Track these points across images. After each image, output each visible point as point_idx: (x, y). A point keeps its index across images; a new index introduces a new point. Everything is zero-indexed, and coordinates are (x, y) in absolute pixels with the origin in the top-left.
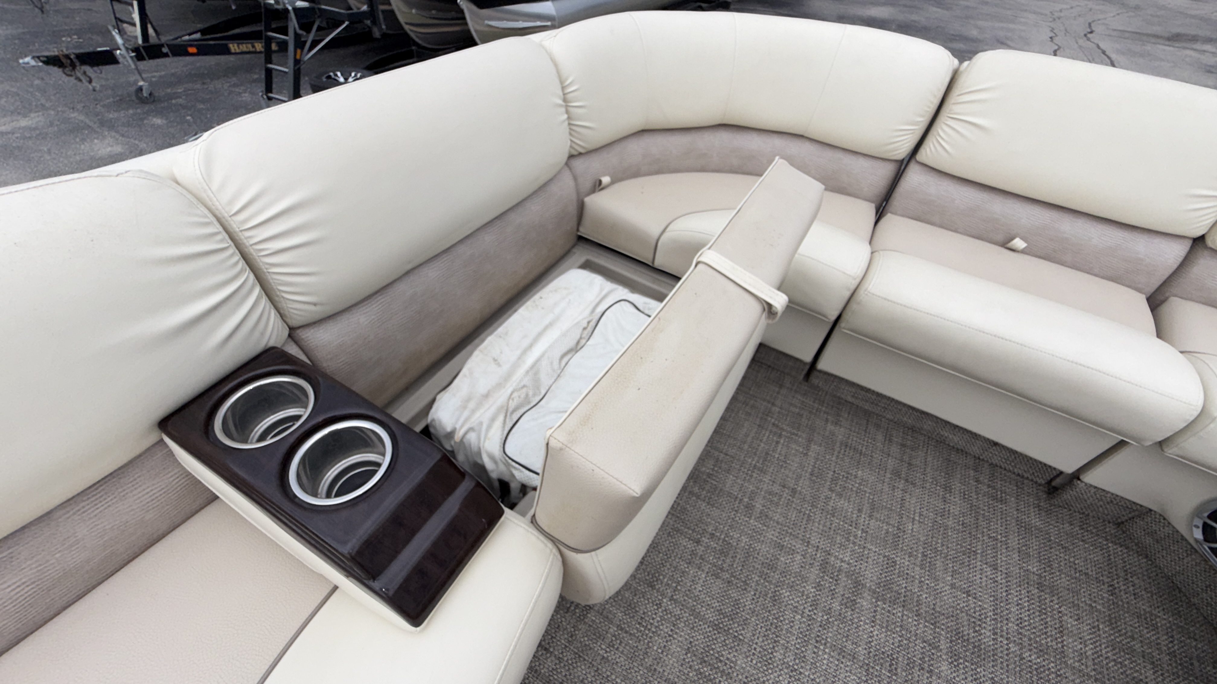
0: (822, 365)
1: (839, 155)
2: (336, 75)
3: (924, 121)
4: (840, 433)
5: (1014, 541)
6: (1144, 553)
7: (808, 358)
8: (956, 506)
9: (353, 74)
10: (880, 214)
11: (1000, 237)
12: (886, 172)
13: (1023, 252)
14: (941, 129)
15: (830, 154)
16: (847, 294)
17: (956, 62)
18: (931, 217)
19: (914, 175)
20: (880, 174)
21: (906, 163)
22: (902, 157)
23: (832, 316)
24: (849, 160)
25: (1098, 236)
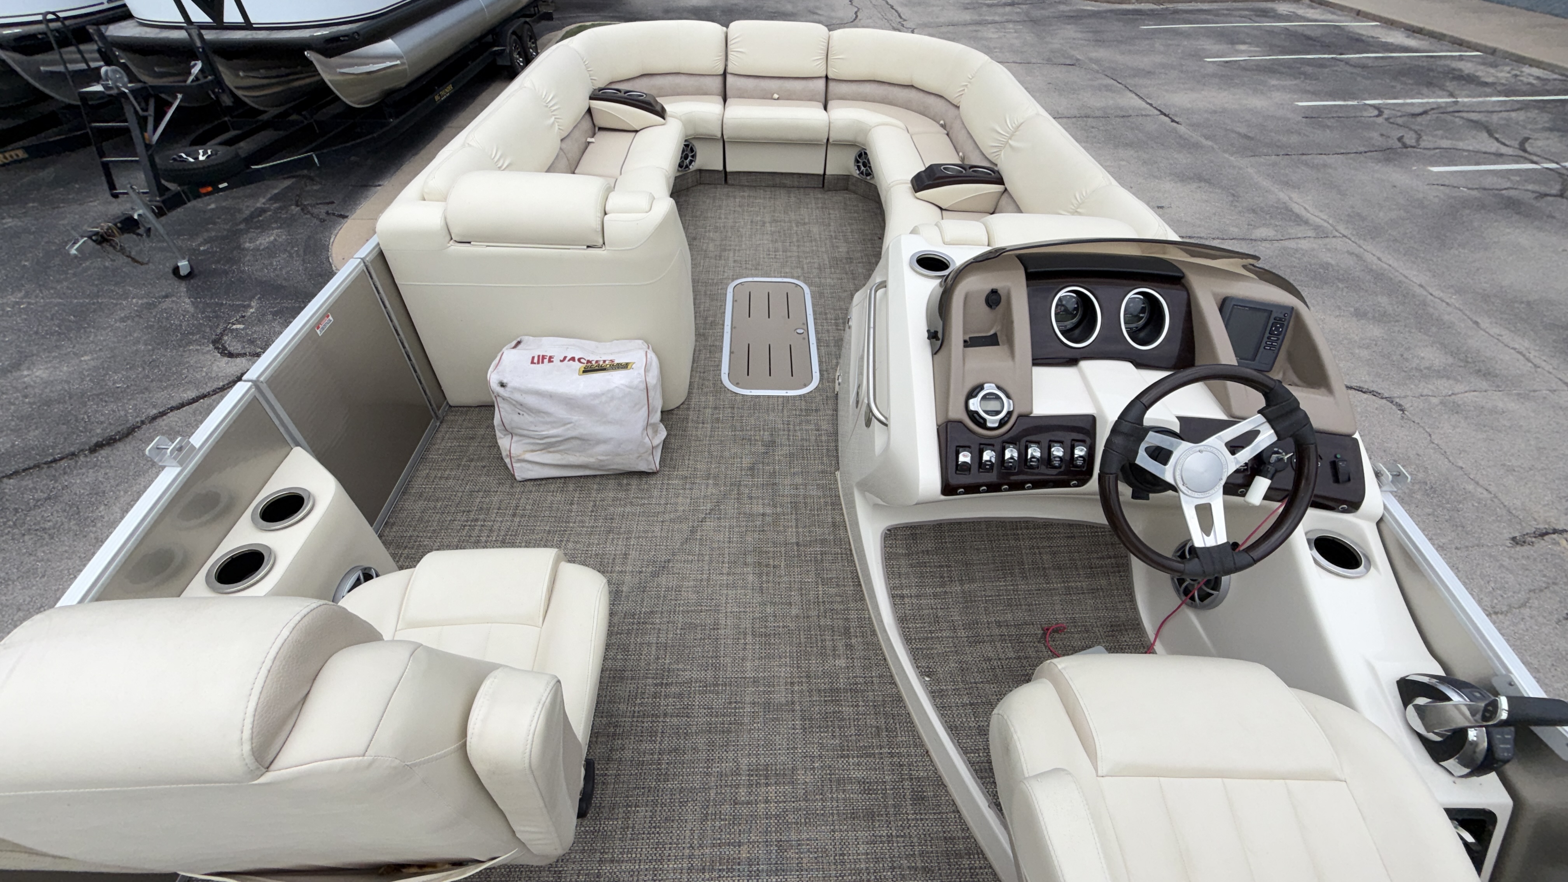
0: (728, 169)
1: (698, 78)
2: (181, 157)
3: (723, 54)
4: (746, 194)
5: (813, 202)
6: (855, 193)
7: (721, 168)
8: (793, 199)
9: (201, 151)
10: (725, 101)
11: (770, 96)
12: (718, 81)
13: (778, 99)
14: (730, 57)
15: (693, 79)
16: (720, 122)
17: (725, 29)
18: (744, 95)
19: (730, 79)
20: (717, 82)
21: (724, 75)
22: (722, 72)
23: (719, 135)
24: (702, 79)
25: (798, 85)
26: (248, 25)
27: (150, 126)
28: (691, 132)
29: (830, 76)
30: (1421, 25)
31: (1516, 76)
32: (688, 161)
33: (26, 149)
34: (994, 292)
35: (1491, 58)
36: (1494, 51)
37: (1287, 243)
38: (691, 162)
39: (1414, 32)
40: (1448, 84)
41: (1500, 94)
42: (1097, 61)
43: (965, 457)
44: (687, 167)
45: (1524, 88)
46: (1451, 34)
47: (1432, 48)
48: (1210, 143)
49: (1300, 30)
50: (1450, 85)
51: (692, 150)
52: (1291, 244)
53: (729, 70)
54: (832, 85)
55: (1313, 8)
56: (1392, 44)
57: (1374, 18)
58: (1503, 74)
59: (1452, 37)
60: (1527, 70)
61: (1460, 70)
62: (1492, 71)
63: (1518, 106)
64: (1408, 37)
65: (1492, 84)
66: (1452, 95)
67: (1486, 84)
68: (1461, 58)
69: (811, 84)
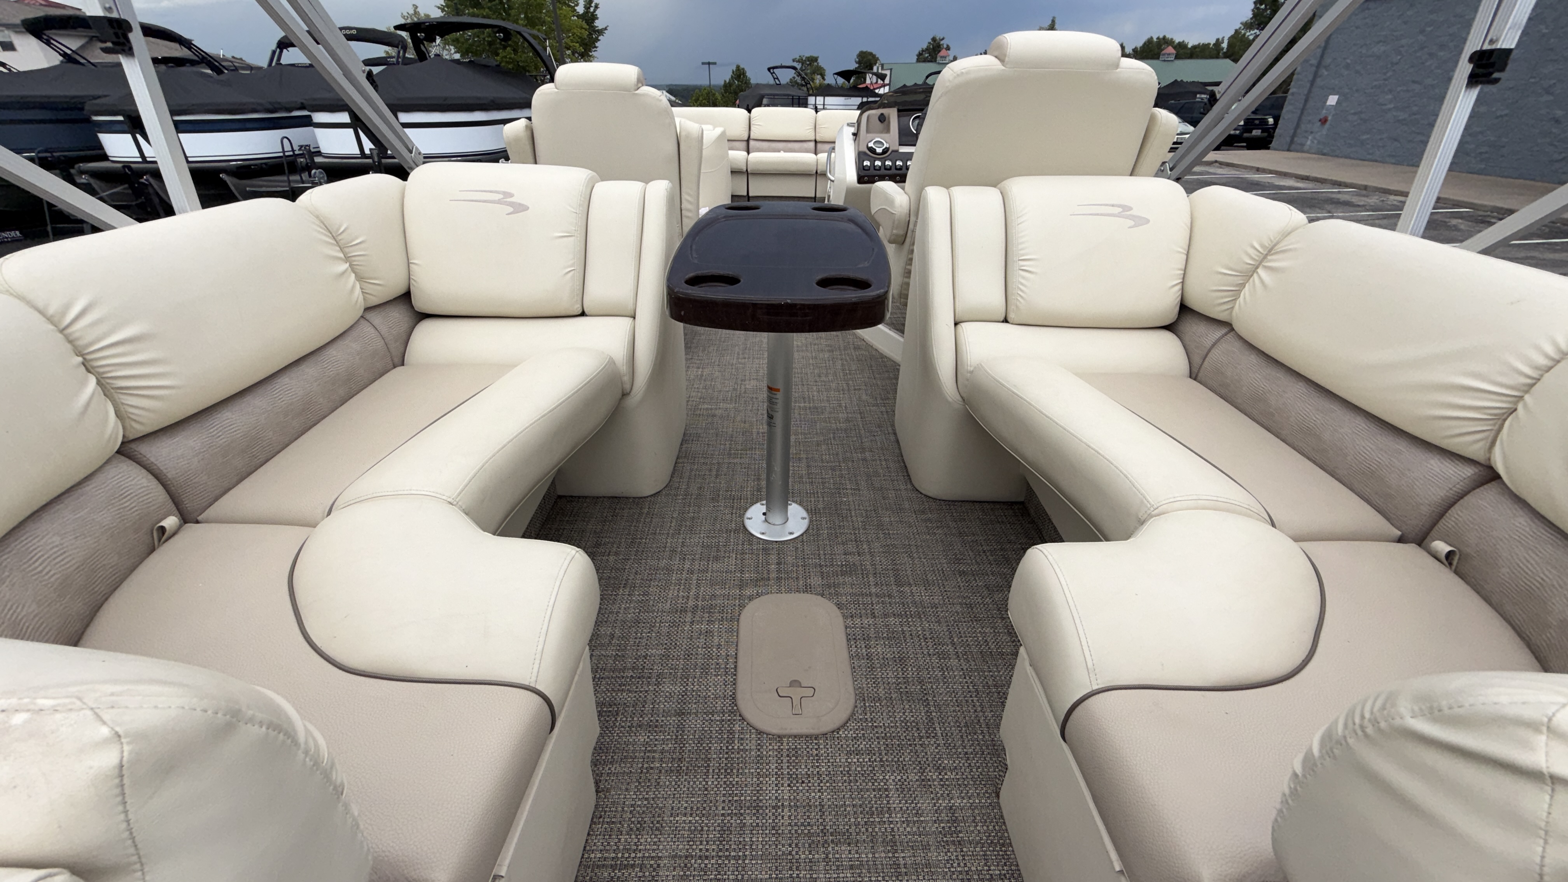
0: (751, 194)
3: (748, 127)
7: (745, 194)
10: (748, 152)
11: (778, 151)
12: (744, 144)
13: (784, 152)
14: (752, 128)
16: (746, 163)
17: (749, 113)
18: (761, 151)
19: (752, 143)
21: (748, 141)
22: (747, 137)
23: (746, 171)
24: (732, 142)
25: (797, 145)
29: (818, 139)
30: (1308, 174)
31: (1383, 201)
34: (882, 114)
35: (1364, 192)
36: (1366, 188)
39: (1303, 179)
40: (1326, 206)
41: (1368, 210)
43: (867, 163)
45: (1389, 207)
46: (1330, 178)
47: (1315, 187)
49: (1209, 179)
50: (1329, 207)
53: (752, 137)
54: (819, 145)
55: (1221, 168)
56: (1284, 186)
57: (1271, 172)
58: (1373, 200)
59: (1332, 180)
60: (1392, 197)
61: (1338, 199)
62: (1363, 198)
63: (1381, 217)
64: (1298, 182)
65: (1363, 206)
66: (1329, 212)
67: (1359, 206)
68: (1339, 192)
69: (805, 145)
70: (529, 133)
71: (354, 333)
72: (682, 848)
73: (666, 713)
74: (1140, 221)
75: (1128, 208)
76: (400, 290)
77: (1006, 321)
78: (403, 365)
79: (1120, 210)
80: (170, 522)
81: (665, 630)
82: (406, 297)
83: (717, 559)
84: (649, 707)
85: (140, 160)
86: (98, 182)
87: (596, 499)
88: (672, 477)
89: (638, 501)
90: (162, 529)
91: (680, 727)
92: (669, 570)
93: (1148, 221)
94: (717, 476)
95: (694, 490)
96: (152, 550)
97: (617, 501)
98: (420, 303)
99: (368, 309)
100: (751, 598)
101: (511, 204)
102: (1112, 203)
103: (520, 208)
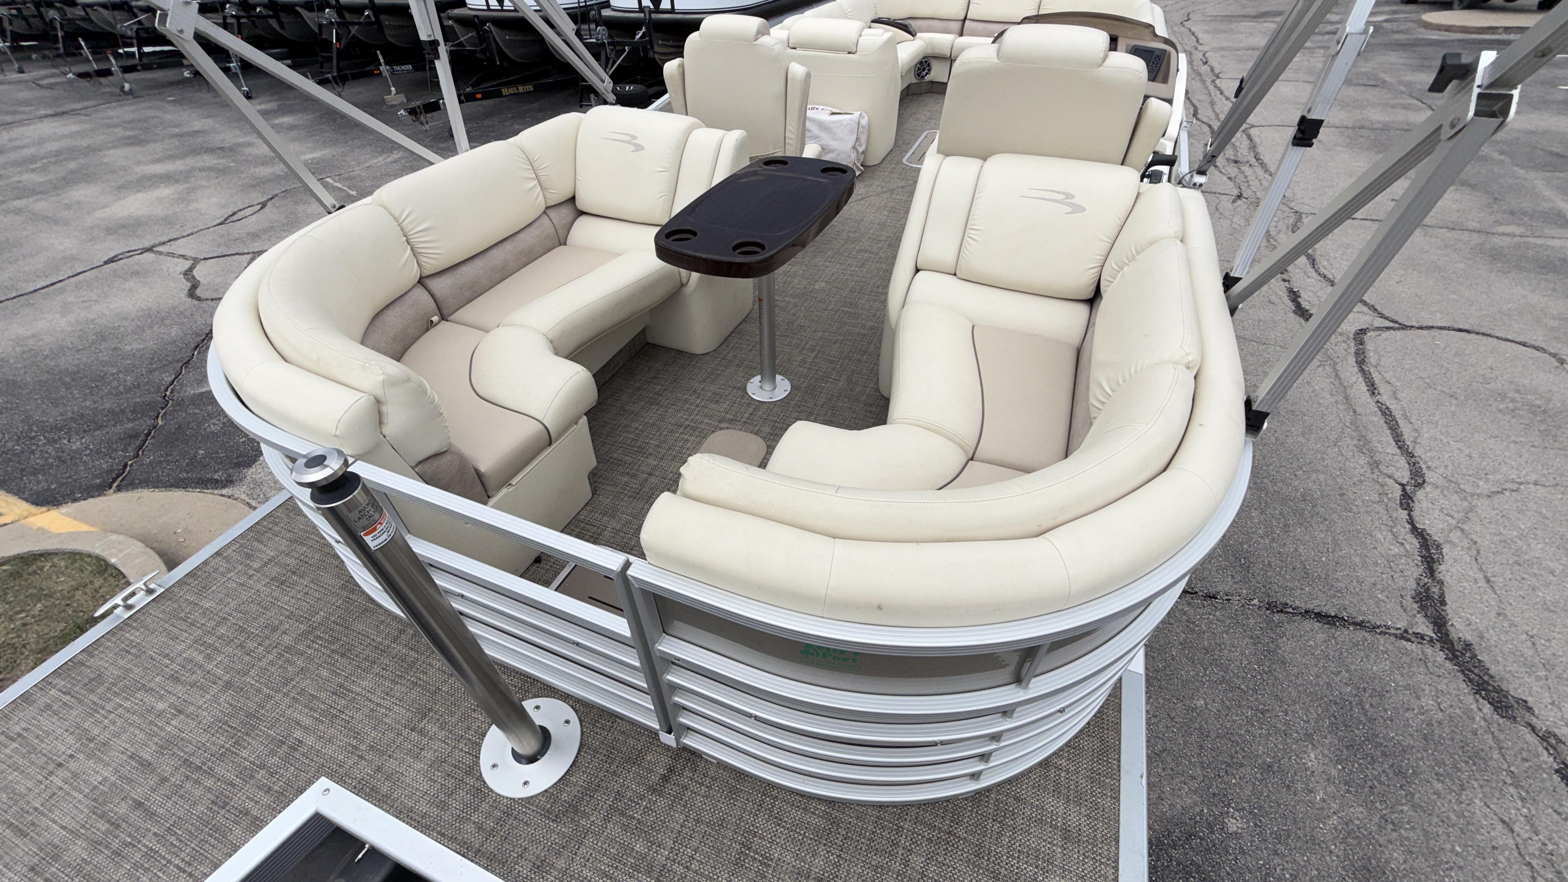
1: (944, 22)
3: (966, 5)
10: (960, 35)
12: (959, 24)
14: (970, 7)
15: (941, 22)
18: (974, 34)
19: (967, 22)
20: (957, 26)
21: (964, 19)
22: (962, 18)
23: (949, 55)
24: (948, 22)
26: (672, 11)
27: (609, 66)
28: (930, 51)
32: (924, 73)
33: (534, 87)
37: (1530, 239)
38: (927, 74)
42: (1408, 84)
44: (923, 77)
48: (1502, 157)
51: (929, 65)
52: (1539, 241)
53: (968, 16)
70: (681, 70)
71: (537, 224)
72: (618, 527)
73: (643, 472)
74: (1078, 209)
75: (1070, 196)
76: (569, 195)
77: (955, 275)
78: (565, 244)
79: (1064, 197)
80: (435, 319)
81: (665, 433)
82: (573, 199)
83: (717, 402)
84: (637, 466)
85: (485, 8)
86: (459, 27)
87: (668, 349)
88: (722, 344)
89: (692, 356)
90: (432, 321)
91: (646, 480)
92: (686, 401)
93: (1084, 210)
94: (750, 350)
95: (729, 357)
96: (428, 330)
97: (680, 352)
98: (581, 204)
99: (547, 208)
100: (721, 429)
101: (635, 145)
102: (1059, 190)
103: (639, 148)
